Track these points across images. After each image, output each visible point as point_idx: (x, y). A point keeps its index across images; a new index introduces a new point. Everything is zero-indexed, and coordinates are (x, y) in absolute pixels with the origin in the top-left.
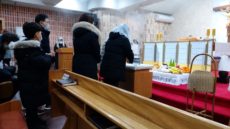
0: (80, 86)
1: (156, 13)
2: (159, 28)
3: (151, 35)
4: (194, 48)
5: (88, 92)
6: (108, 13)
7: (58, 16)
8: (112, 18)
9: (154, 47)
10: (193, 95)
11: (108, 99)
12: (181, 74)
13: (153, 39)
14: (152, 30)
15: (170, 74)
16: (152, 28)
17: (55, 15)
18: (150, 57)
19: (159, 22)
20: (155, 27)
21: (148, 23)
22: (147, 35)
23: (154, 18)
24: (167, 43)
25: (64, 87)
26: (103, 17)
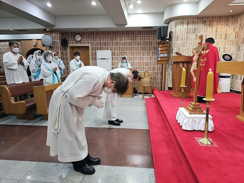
26: (177, 29)
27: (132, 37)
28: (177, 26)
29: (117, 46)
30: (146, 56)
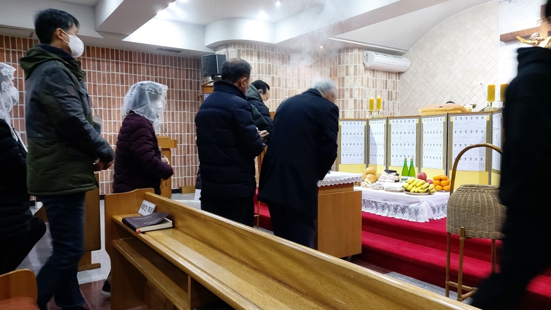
0: (181, 231)
1: (366, 50)
2: (375, 86)
3: (355, 101)
4: (458, 131)
5: (198, 247)
6: (251, 51)
7: (133, 63)
8: (262, 64)
9: (363, 130)
10: (462, 245)
11: (246, 264)
12: (430, 194)
13: (360, 110)
14: (359, 89)
15: (404, 194)
16: (358, 86)
17: (126, 60)
18: (356, 155)
19: (373, 70)
20: (365, 82)
21: (347, 74)
22: (347, 101)
23: (361, 62)
24: (395, 120)
25: (141, 235)
27: (126, 64)
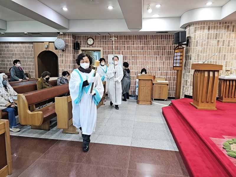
6: (204, 27)
26: (196, 34)
28: (197, 31)
29: (129, 51)
30: (158, 61)
